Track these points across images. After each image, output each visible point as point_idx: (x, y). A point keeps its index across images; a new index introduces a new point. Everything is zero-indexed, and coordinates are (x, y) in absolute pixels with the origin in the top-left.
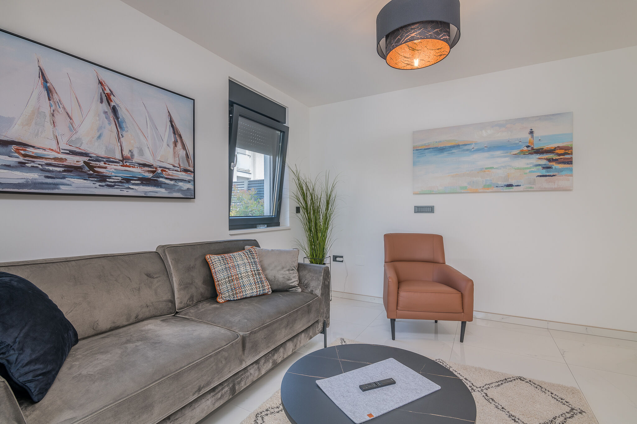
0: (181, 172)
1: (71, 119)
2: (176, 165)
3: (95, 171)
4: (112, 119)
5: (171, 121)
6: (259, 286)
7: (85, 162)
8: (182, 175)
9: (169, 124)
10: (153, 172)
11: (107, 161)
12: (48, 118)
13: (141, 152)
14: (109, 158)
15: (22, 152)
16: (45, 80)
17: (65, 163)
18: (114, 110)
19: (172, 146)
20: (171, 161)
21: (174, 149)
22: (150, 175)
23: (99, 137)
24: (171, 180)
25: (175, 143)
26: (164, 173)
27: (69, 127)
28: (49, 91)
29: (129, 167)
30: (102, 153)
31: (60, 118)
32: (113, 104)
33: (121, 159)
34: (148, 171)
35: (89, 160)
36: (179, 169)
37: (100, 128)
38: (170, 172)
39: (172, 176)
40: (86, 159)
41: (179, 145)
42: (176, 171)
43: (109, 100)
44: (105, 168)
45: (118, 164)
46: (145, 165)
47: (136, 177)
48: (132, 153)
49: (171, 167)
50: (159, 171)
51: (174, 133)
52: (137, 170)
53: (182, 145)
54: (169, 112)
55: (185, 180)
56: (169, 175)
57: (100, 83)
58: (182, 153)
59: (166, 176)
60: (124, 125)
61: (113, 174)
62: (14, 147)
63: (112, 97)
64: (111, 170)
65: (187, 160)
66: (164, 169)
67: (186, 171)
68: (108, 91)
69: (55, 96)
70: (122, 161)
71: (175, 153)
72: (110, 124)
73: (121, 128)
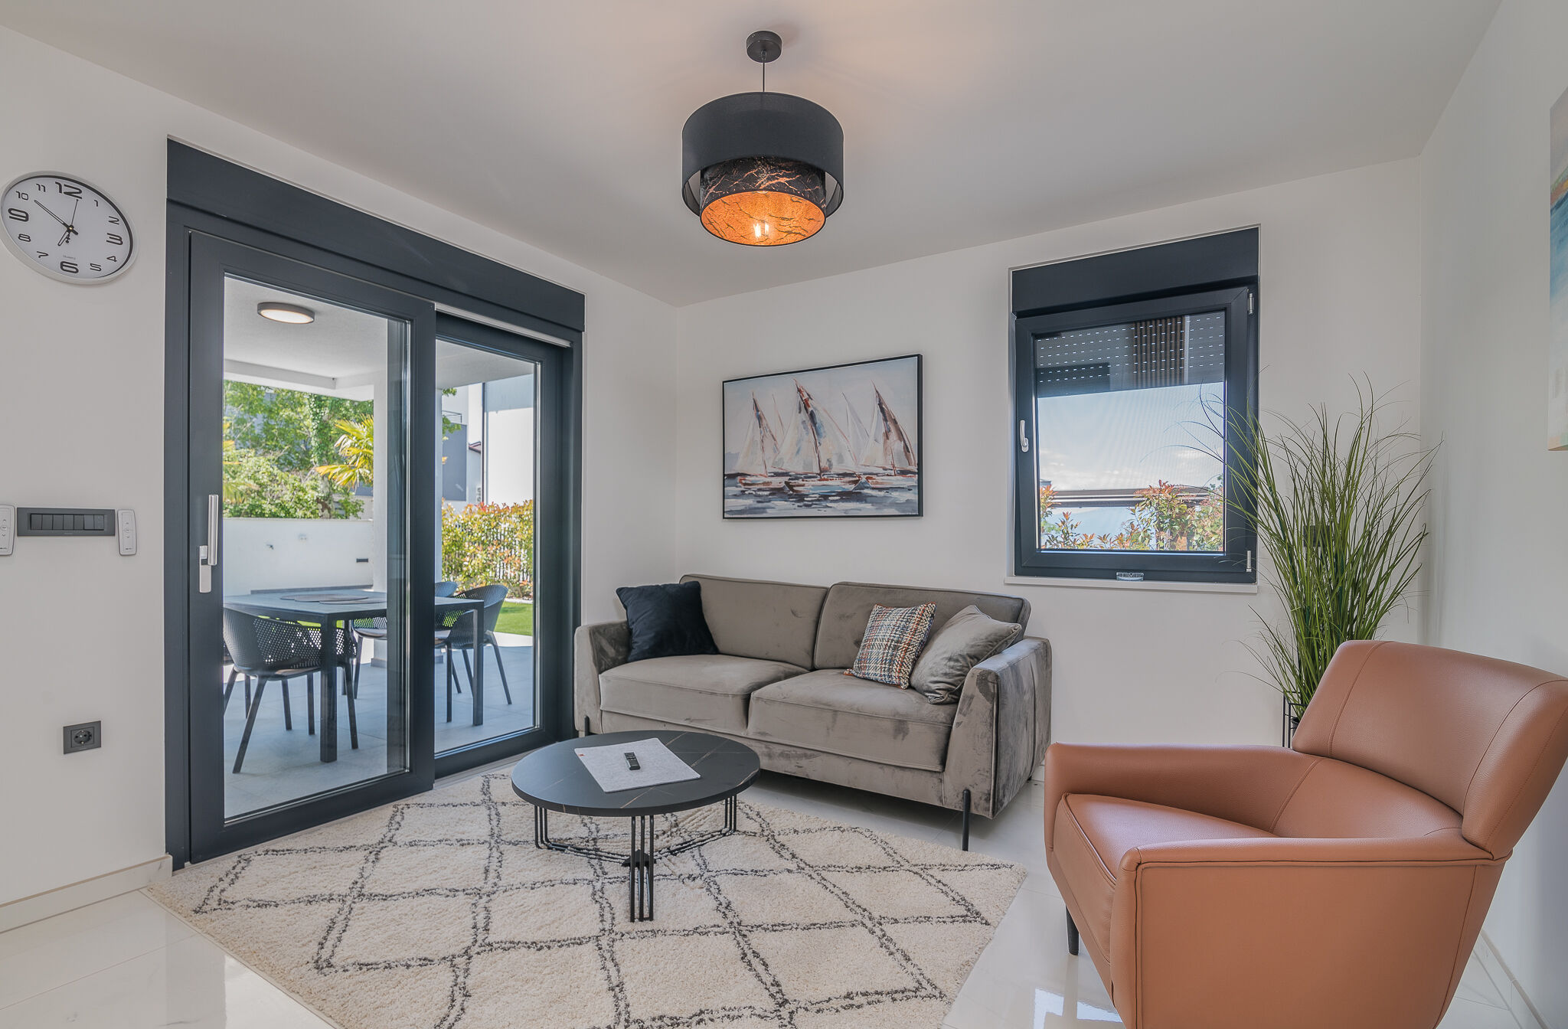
0: (895, 475)
1: (775, 440)
2: (887, 467)
3: (793, 491)
4: (809, 427)
5: (880, 405)
6: (885, 668)
7: (786, 482)
8: (898, 480)
9: (877, 408)
10: (855, 482)
11: (805, 477)
12: (759, 446)
13: (841, 459)
14: (806, 474)
15: (744, 482)
16: (758, 411)
17: (771, 487)
18: (812, 416)
19: (881, 439)
20: (881, 462)
21: (885, 442)
22: (851, 487)
23: (798, 452)
24: (880, 489)
25: (887, 435)
26: (870, 481)
27: (774, 449)
28: (759, 418)
29: (827, 480)
30: (800, 470)
31: (768, 441)
32: (810, 409)
33: (819, 472)
34: (849, 482)
35: (790, 479)
36: (892, 473)
37: (799, 441)
38: (879, 479)
39: (882, 483)
40: (786, 479)
41: (893, 435)
42: (888, 475)
43: (806, 406)
44: (803, 485)
45: (815, 479)
46: (845, 475)
47: (834, 492)
48: (830, 462)
49: (881, 471)
50: (863, 479)
51: (885, 420)
52: (838, 484)
53: (898, 434)
54: (877, 392)
55: (903, 488)
56: (877, 483)
57: (799, 391)
58: (899, 446)
59: (873, 486)
60: (821, 430)
61: (811, 492)
62: (739, 478)
63: (810, 402)
64: (809, 487)
65: (906, 455)
66: (870, 476)
67: (904, 473)
68: (806, 396)
69: (764, 421)
70: (819, 474)
71: (885, 449)
72: (807, 434)
73: (818, 434)
